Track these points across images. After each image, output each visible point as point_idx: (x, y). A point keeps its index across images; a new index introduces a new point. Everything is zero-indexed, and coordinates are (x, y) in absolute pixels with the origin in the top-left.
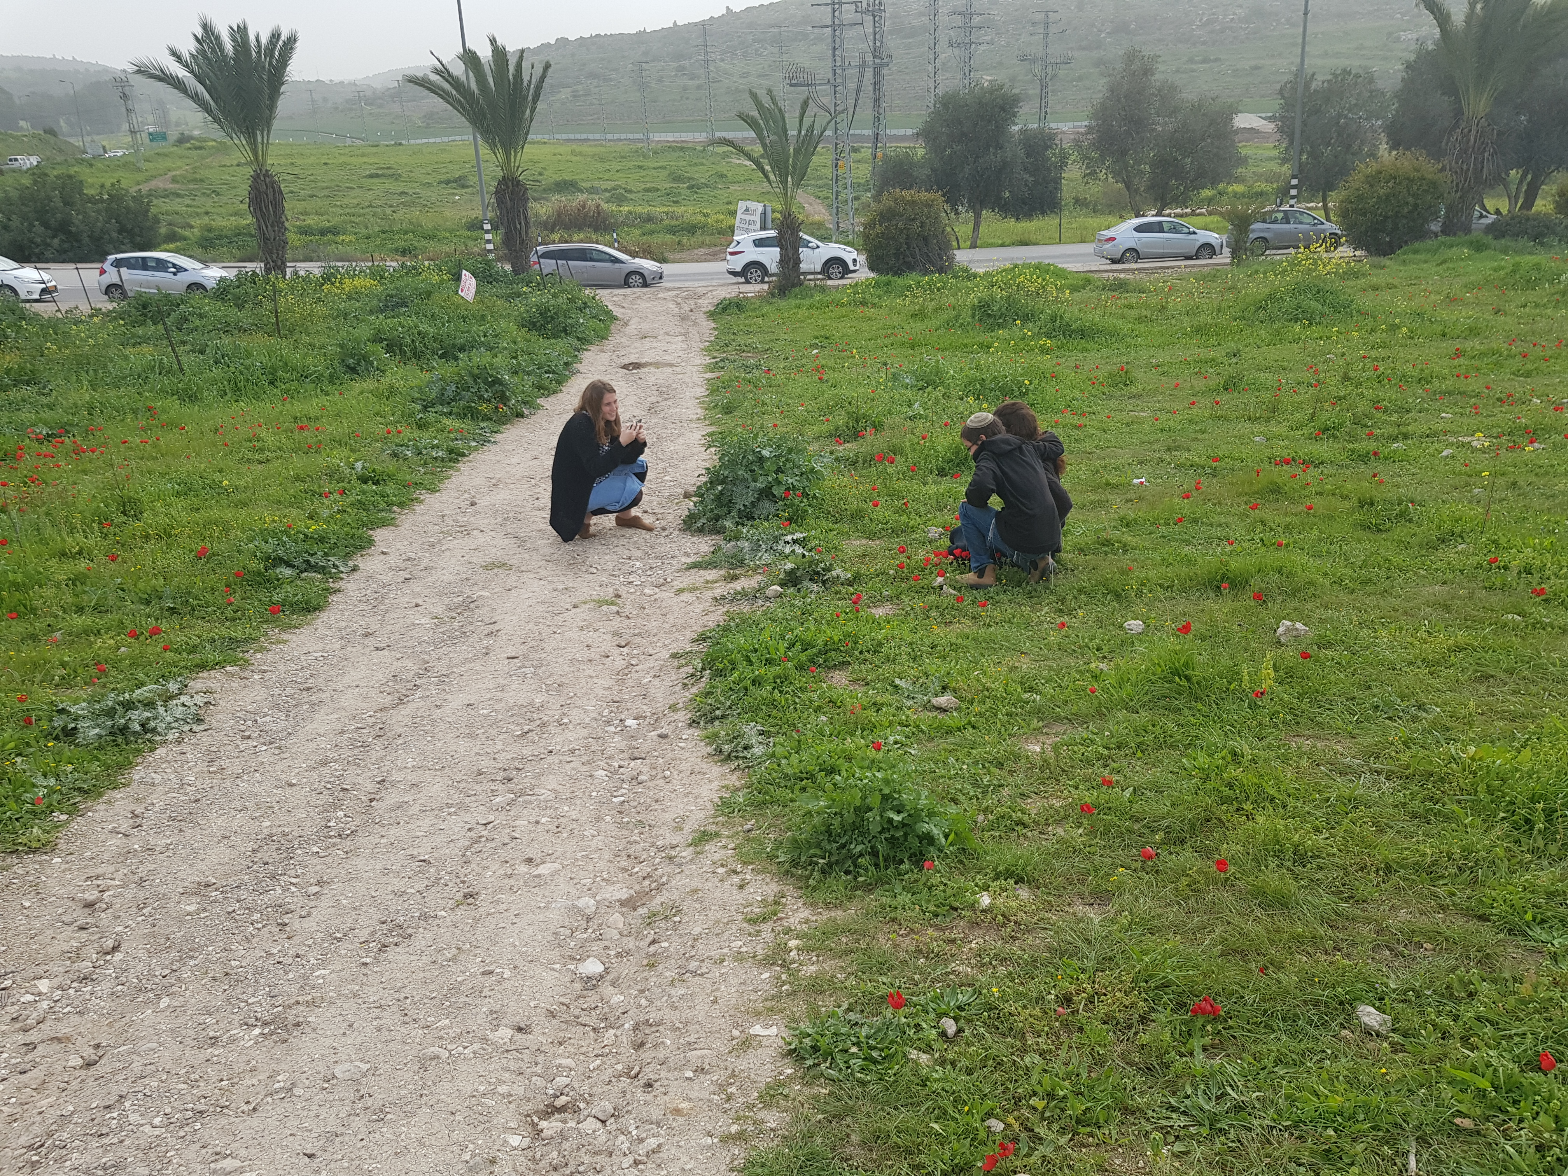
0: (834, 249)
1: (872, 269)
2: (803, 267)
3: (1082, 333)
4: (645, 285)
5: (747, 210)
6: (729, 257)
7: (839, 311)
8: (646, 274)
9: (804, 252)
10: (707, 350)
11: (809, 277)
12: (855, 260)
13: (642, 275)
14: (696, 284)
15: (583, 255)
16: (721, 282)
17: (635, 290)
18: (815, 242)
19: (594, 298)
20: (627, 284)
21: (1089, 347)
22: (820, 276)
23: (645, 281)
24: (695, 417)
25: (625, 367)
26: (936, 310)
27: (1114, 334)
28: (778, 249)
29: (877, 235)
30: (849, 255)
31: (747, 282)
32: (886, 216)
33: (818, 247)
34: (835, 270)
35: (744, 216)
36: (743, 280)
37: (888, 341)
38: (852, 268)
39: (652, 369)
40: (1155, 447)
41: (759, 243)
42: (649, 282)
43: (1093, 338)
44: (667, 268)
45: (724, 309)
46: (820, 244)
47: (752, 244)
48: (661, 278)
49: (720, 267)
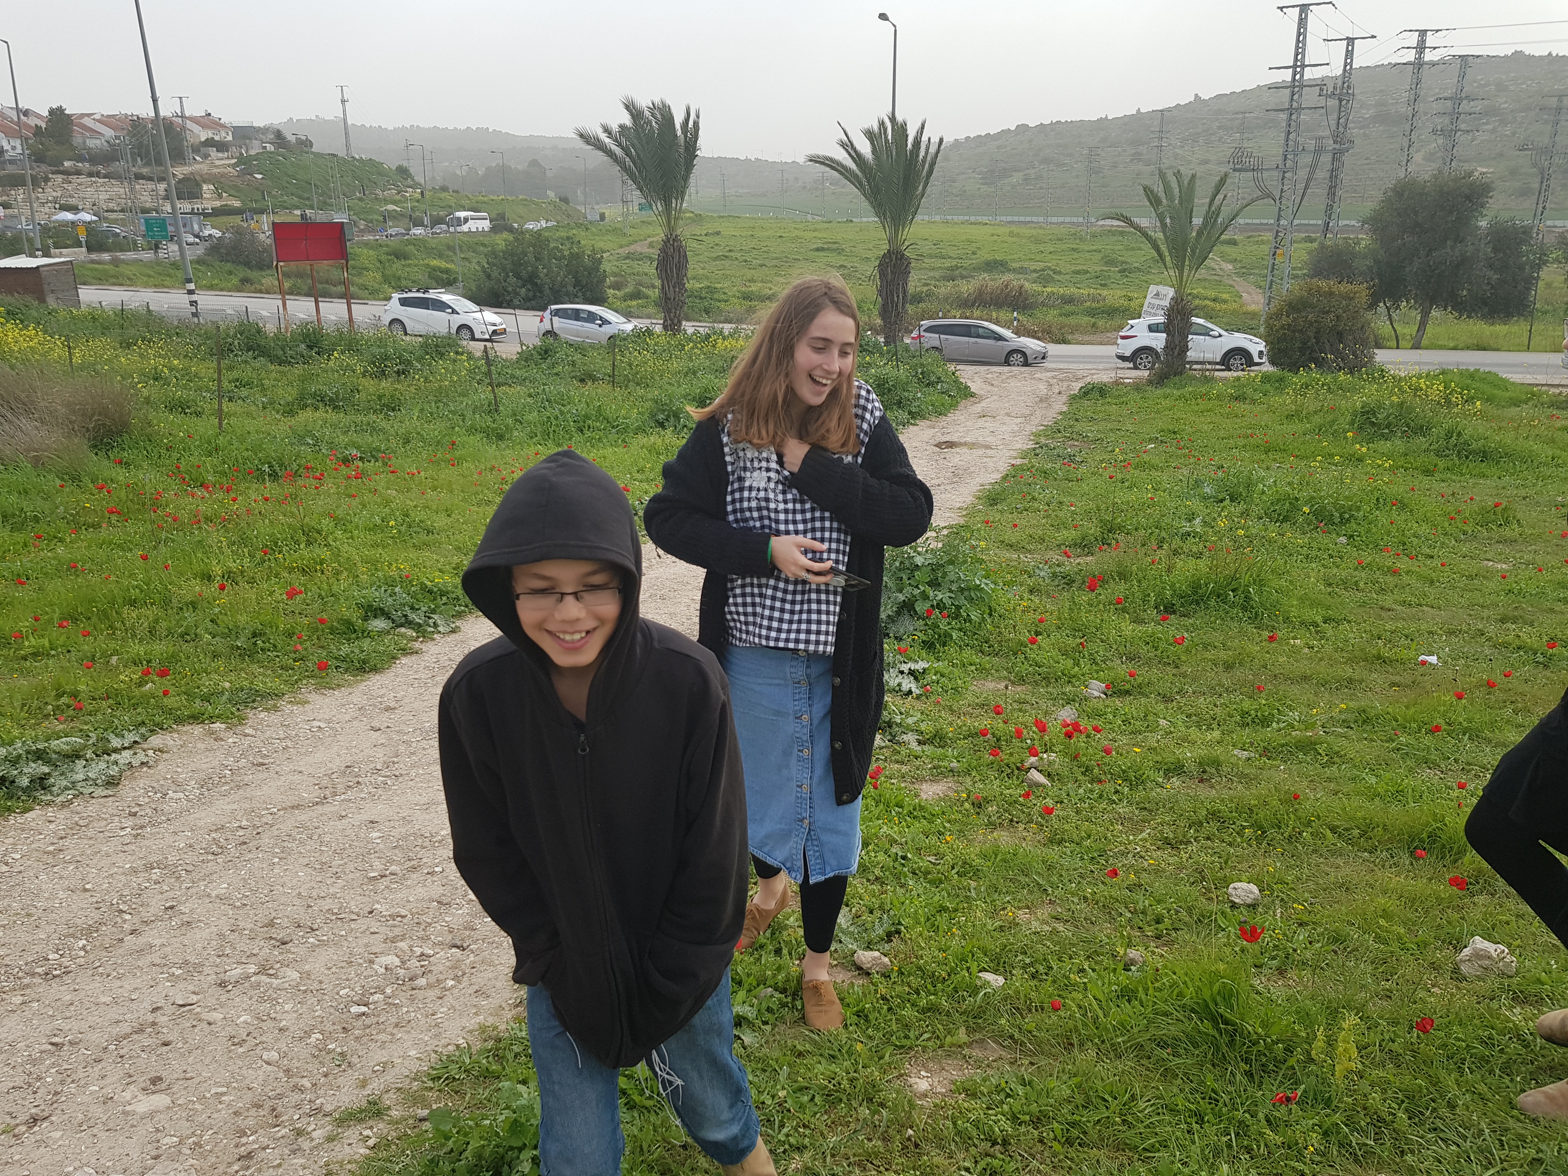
0: (1240, 340)
1: (1273, 362)
2: (1191, 355)
3: (1485, 456)
4: (1026, 364)
5: (1157, 294)
6: (1120, 341)
7: (1203, 404)
8: (1028, 352)
9: (1194, 340)
10: (1037, 435)
11: (1194, 367)
12: (1261, 353)
13: (1024, 354)
14: (1082, 366)
15: (967, 331)
16: (1108, 366)
17: (1013, 368)
18: (1217, 330)
19: (953, 374)
20: (1007, 362)
21: (1488, 472)
22: (1218, 367)
23: (1026, 360)
24: (958, 505)
25: (939, 445)
26: (1315, 412)
27: (1528, 460)
28: (1165, 335)
29: (1282, 327)
30: (1256, 346)
31: (1136, 368)
32: (1295, 306)
33: (1220, 336)
34: (1236, 361)
35: (1153, 301)
36: (1131, 365)
37: (1241, 442)
38: (1257, 360)
39: (964, 450)
40: (1486, 613)
41: (1152, 328)
42: (1030, 361)
43: (1498, 462)
44: (1053, 349)
45: (1086, 394)
46: (1223, 332)
47: (1146, 329)
48: (1043, 358)
49: (1111, 351)
